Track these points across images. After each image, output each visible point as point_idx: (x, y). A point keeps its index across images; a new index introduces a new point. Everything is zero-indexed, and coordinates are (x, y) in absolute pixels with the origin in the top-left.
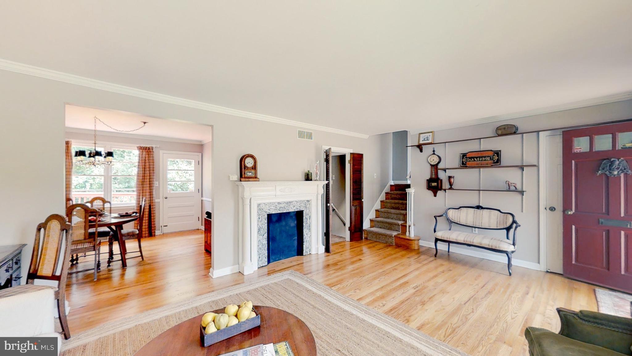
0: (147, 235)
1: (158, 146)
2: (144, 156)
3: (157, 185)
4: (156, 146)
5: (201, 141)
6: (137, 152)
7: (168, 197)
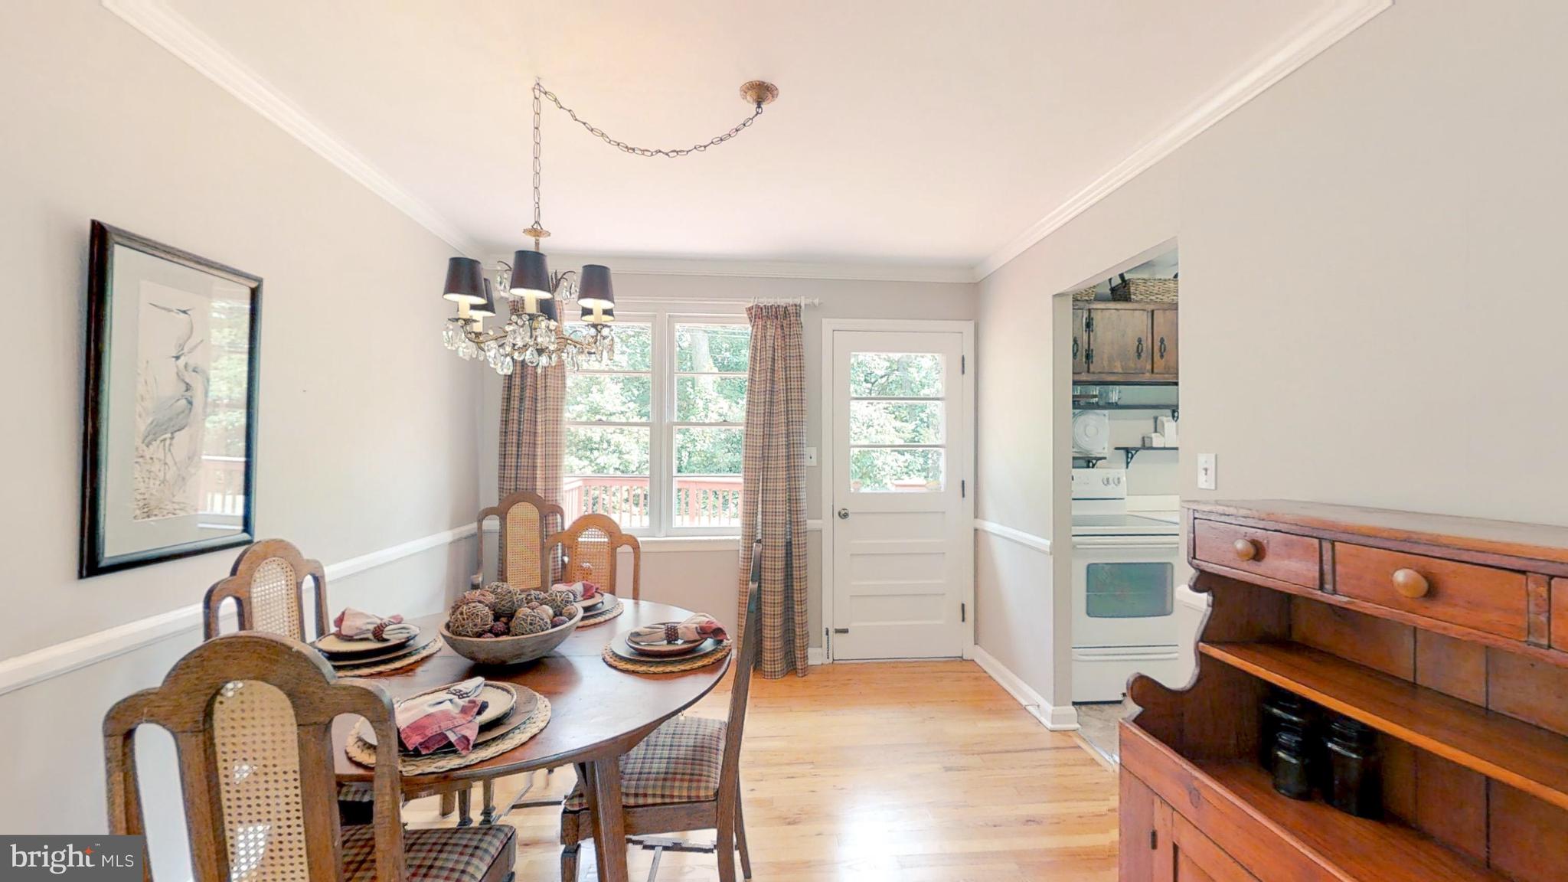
0: (779, 667)
1: (816, 301)
2: (769, 343)
3: (814, 462)
4: (809, 301)
5: (972, 268)
6: (744, 329)
7: (850, 511)
